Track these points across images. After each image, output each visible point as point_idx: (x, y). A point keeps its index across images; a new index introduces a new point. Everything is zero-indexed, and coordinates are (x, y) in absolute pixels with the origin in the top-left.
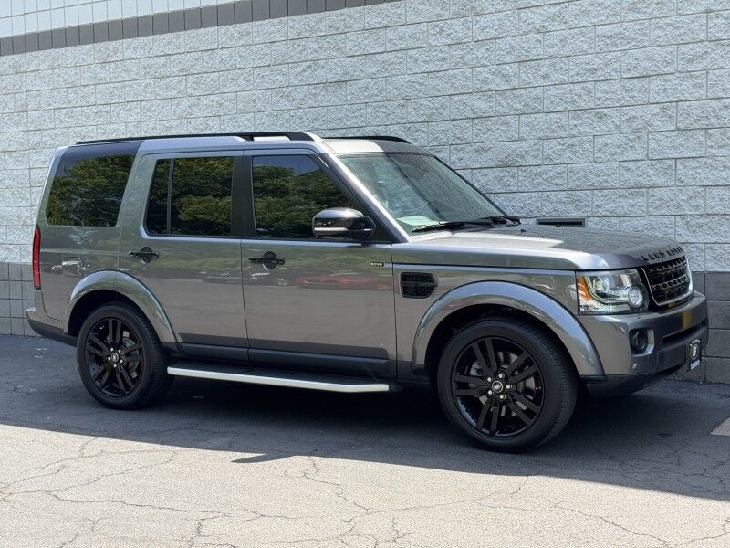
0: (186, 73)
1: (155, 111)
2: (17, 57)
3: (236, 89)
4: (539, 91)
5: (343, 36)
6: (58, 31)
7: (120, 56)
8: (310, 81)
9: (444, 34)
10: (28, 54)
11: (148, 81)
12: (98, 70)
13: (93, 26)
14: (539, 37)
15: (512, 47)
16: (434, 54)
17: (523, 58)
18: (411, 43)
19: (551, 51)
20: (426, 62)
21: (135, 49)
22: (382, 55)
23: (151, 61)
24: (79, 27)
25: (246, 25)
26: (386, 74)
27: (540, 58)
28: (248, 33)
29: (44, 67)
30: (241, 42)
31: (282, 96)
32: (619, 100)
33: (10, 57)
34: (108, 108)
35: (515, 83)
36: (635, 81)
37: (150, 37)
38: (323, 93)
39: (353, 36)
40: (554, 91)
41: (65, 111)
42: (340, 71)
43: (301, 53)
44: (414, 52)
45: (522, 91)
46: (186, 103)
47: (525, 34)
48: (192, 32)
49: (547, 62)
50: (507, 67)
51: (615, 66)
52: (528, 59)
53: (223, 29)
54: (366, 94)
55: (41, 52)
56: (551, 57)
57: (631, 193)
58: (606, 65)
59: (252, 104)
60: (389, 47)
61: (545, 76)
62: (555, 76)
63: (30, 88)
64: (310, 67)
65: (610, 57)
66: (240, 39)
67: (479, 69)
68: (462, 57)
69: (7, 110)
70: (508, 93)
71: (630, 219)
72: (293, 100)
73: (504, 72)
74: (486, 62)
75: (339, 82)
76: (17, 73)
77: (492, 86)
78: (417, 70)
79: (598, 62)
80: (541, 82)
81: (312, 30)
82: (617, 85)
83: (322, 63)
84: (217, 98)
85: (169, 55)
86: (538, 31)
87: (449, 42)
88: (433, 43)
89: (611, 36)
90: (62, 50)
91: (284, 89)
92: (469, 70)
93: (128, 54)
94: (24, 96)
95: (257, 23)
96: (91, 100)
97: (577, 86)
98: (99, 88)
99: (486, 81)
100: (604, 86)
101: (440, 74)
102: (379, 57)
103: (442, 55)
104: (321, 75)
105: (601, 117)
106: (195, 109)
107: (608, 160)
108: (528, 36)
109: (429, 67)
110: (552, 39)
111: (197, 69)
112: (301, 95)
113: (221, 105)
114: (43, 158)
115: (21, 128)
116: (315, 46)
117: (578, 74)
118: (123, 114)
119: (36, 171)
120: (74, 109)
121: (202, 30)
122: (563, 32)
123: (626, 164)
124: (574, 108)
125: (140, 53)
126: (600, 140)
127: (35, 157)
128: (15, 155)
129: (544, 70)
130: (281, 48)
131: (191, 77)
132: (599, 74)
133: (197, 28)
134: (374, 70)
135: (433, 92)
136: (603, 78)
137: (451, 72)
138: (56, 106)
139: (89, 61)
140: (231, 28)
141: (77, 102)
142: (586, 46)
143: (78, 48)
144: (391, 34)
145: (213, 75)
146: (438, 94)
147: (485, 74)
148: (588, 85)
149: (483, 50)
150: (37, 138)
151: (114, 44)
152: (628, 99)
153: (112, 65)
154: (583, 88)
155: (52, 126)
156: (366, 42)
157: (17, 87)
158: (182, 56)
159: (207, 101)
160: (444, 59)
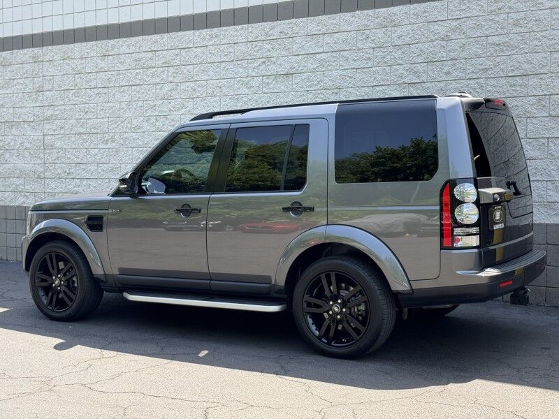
0: (168, 65)
1: (143, 93)
2: (36, 50)
3: (207, 78)
4: (442, 84)
5: (291, 39)
7: (116, 51)
8: (264, 73)
9: (369, 40)
10: (45, 48)
11: (138, 71)
12: (100, 62)
13: (96, 28)
14: (444, 43)
15: (422, 51)
16: (361, 54)
17: (431, 59)
18: (343, 46)
19: (452, 54)
20: (355, 61)
21: (128, 46)
22: (321, 55)
23: (141, 55)
24: (85, 28)
25: (215, 30)
26: (324, 69)
27: (443, 59)
28: (217, 36)
29: (57, 58)
30: (212, 43)
31: (242, 84)
32: (504, 93)
33: (31, 50)
34: (106, 91)
35: (424, 78)
36: (518, 79)
37: (140, 37)
38: (274, 83)
39: (298, 40)
40: (454, 85)
41: (72, 92)
42: (288, 66)
43: (258, 51)
44: (346, 53)
45: (429, 84)
46: (167, 88)
47: (432, 41)
48: (173, 34)
49: (449, 62)
50: (418, 65)
51: (503, 66)
52: (434, 60)
53: (197, 32)
54: (307, 84)
55: (55, 47)
56: (452, 59)
58: (495, 66)
59: (219, 90)
60: (326, 48)
61: (447, 73)
62: (455, 74)
63: (45, 74)
64: (264, 62)
65: (498, 60)
66: (210, 40)
67: (396, 67)
68: (383, 58)
69: (27, 90)
70: (418, 86)
72: (251, 87)
73: (416, 70)
74: (401, 62)
75: (287, 74)
76: (35, 62)
77: (406, 80)
78: (348, 67)
79: (489, 63)
80: (444, 78)
81: (266, 34)
82: (503, 81)
83: (274, 59)
84: (191, 84)
85: (155, 51)
86: (443, 40)
87: (373, 46)
88: (361, 47)
89: (499, 44)
90: (72, 46)
91: (244, 79)
92: (389, 68)
93: (122, 50)
94: (40, 79)
95: (224, 28)
96: (93, 84)
97: (472, 82)
98: (100, 75)
99: (401, 76)
100: (493, 82)
101: (366, 70)
102: (318, 56)
103: (367, 56)
104: (273, 69)
106: (174, 92)
108: (435, 43)
109: (356, 65)
110: (453, 45)
111: (177, 62)
112: (257, 84)
113: (194, 90)
114: (54, 127)
115: (38, 104)
116: (268, 47)
117: (473, 72)
118: (118, 95)
119: (49, 137)
120: (80, 91)
121: (181, 33)
122: (463, 40)
125: (133, 49)
127: (48, 126)
128: (32, 124)
129: (446, 69)
130: (242, 47)
131: (171, 68)
132: (489, 72)
133: (177, 31)
134: (314, 66)
135: (360, 84)
136: (492, 76)
137: (374, 69)
138: (66, 87)
139: (92, 54)
140: (204, 32)
141: (82, 85)
142: (480, 52)
143: (84, 44)
144: (328, 39)
145: (189, 67)
146: (363, 85)
147: (400, 71)
148: (480, 80)
149: (400, 52)
150: (49, 112)
151: (112, 42)
152: (512, 92)
153: (110, 58)
154: (477, 83)
155: (62, 103)
156: (308, 44)
157: (35, 72)
158: (165, 52)
159: (183, 86)
160: (369, 59)
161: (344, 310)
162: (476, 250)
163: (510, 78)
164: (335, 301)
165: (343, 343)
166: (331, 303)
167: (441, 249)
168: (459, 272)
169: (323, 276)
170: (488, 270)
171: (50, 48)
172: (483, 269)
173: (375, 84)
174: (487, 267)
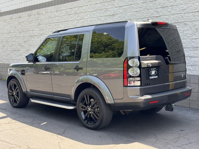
1: (68, 24)
2: (38, 10)
3: (87, 18)
4: (167, 16)
6: (47, 2)
7: (60, 9)
8: (105, 15)
10: (40, 9)
11: (67, 16)
12: (56, 13)
15: (160, 3)
16: (138, 6)
17: (163, 6)
18: (132, 3)
19: (171, 4)
20: (136, 8)
22: (124, 7)
23: (67, 10)
26: (125, 12)
27: (168, 6)
29: (44, 12)
32: (191, 19)
33: (37, 10)
34: (58, 24)
35: (161, 14)
36: (196, 13)
37: (67, 3)
38: (109, 18)
40: (172, 17)
41: (48, 24)
42: (113, 12)
43: (103, 6)
44: (133, 5)
45: (162, 17)
46: (75, 22)
48: (77, 2)
49: (170, 7)
50: (158, 9)
51: (191, 8)
52: (164, 6)
54: (120, 18)
56: (171, 6)
57: (194, 49)
58: (188, 8)
59: (91, 22)
60: (126, 4)
61: (170, 12)
62: (172, 12)
63: (41, 18)
64: (105, 11)
65: (189, 5)
66: (88, 3)
67: (150, 10)
68: (146, 6)
69: (36, 24)
70: (158, 17)
71: (193, 58)
72: (101, 20)
73: (158, 11)
74: (152, 8)
75: (113, 15)
76: (38, 14)
77: (154, 15)
78: (133, 11)
79: (185, 7)
80: (168, 14)
82: (191, 14)
83: (109, 9)
84: (82, 20)
85: (72, 8)
87: (142, 2)
88: (138, 2)
90: (48, 8)
91: (99, 18)
92: (148, 11)
93: (62, 8)
94: (39, 20)
96: (54, 21)
97: (179, 15)
98: (56, 18)
99: (152, 14)
100: (187, 15)
101: (139, 12)
102: (123, 7)
104: (108, 13)
105: (186, 24)
106: (77, 23)
107: (187, 39)
109: (136, 10)
111: (78, 12)
112: (103, 19)
113: (84, 22)
114: (43, 38)
115: (39, 29)
116: (107, 4)
117: (179, 11)
120: (50, 24)
123: (193, 40)
124: (178, 22)
125: (65, 8)
126: (185, 32)
127: (42, 37)
128: (38, 36)
129: (169, 10)
130: (99, 5)
131: (76, 14)
132: (185, 11)
134: (122, 11)
135: (138, 18)
136: (186, 12)
137: (143, 11)
138: (46, 23)
139: (54, 11)
143: (51, 7)
145: (82, 14)
146: (139, 18)
147: (152, 12)
148: (182, 14)
149: (152, 4)
150: (42, 32)
151: (59, 6)
152: (194, 19)
153: (59, 11)
154: (181, 15)
155: (45, 29)
156: (120, 3)
157: (38, 18)
158: (75, 9)
159: (80, 21)
160: (141, 7)
161: (92, 110)
162: (139, 87)
163: (194, 13)
164: (89, 106)
165: (92, 123)
166: (88, 107)
167: (124, 86)
168: (130, 97)
169: (85, 96)
170: (145, 96)
171: (42, 9)
172: (143, 95)
173: (143, 17)
174: (144, 95)
